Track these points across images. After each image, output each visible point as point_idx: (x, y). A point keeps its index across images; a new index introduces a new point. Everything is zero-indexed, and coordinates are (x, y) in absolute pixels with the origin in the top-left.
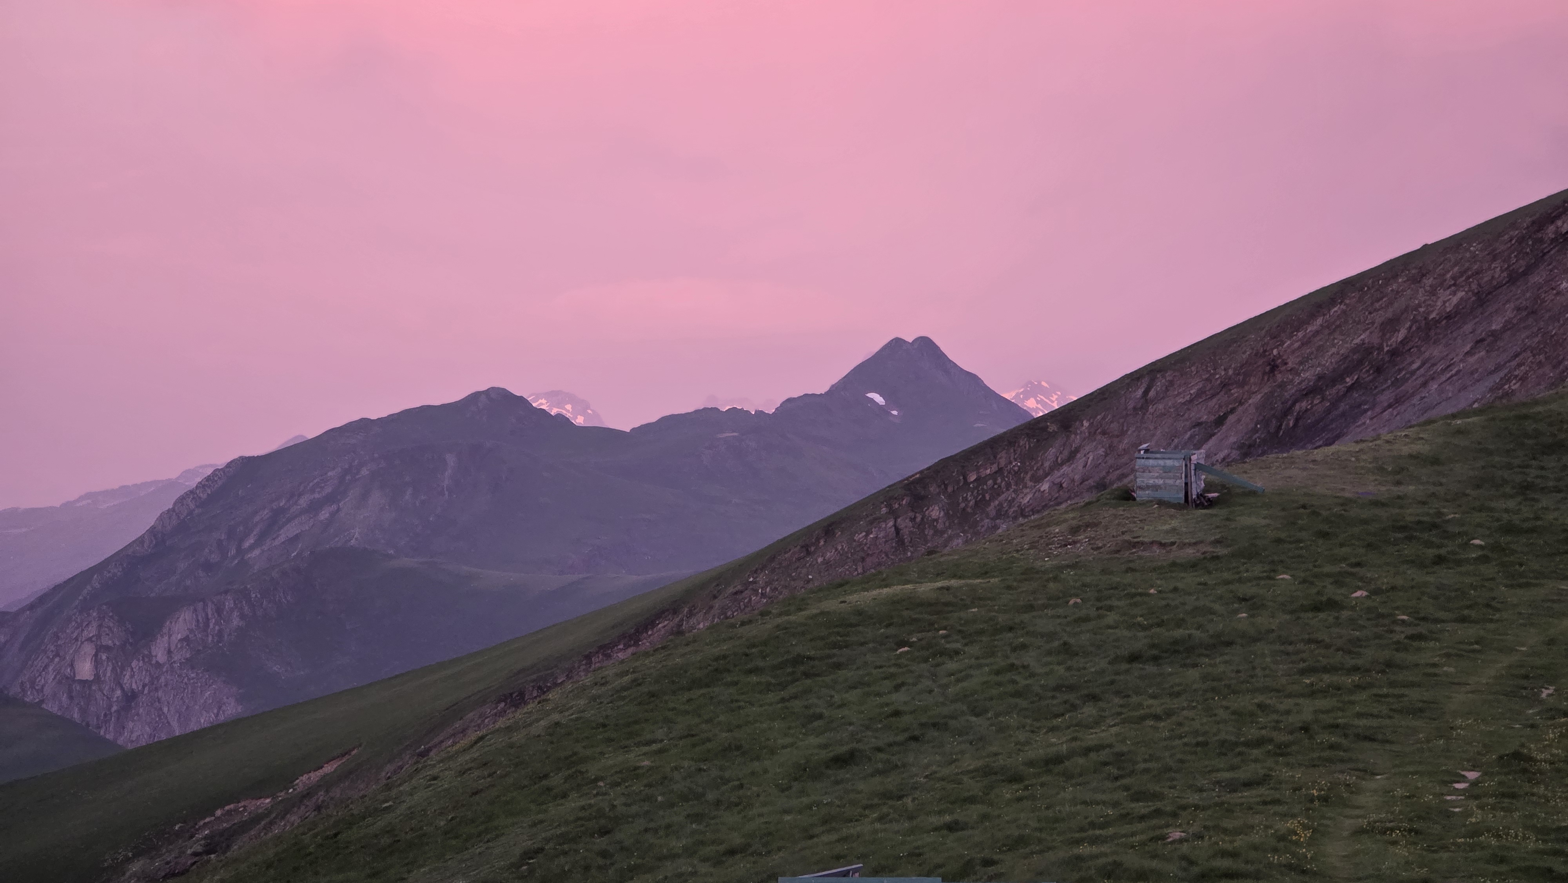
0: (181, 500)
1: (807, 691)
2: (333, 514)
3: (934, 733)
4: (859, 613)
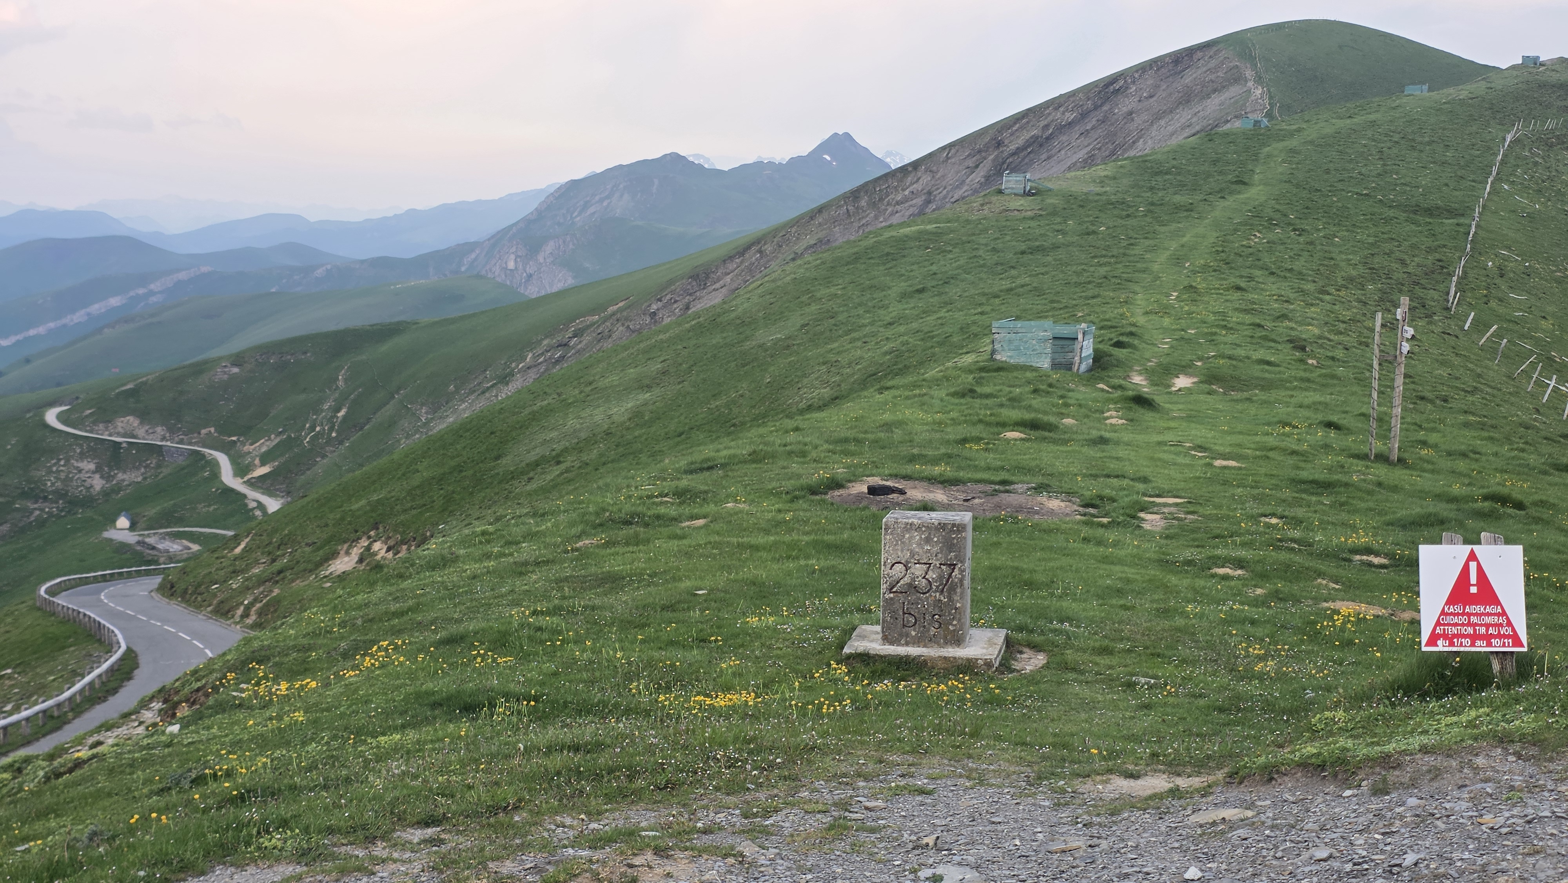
0: (548, 197)
1: (896, 266)
2: (609, 204)
3: (952, 281)
4: (907, 236)
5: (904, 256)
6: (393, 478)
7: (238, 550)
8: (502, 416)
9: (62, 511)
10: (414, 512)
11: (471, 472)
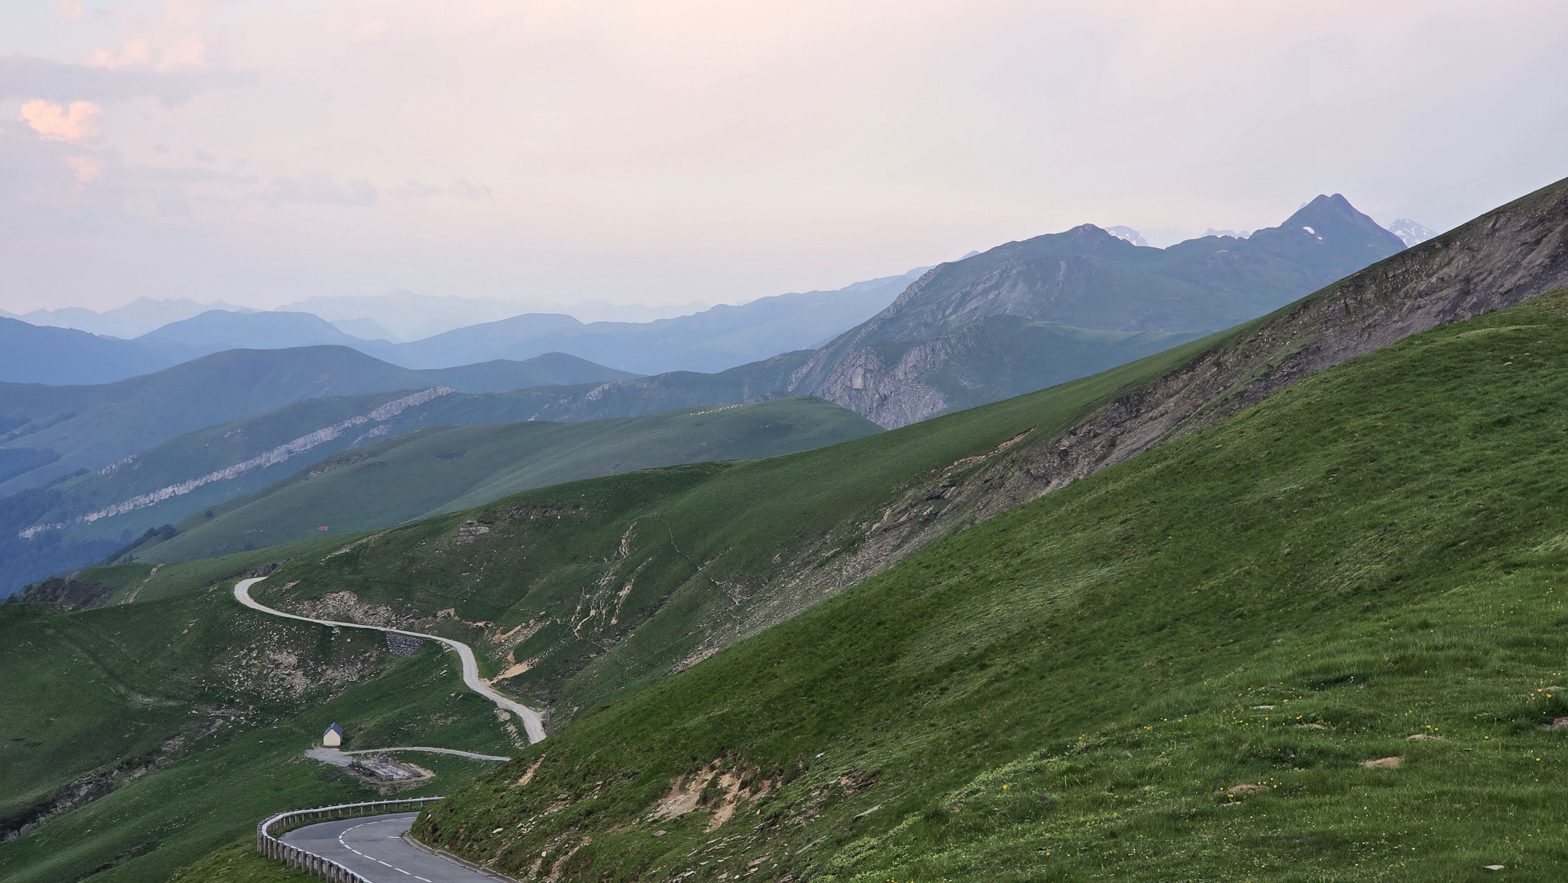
0: (911, 287)
2: (996, 296)
5: (1471, 372)
6: (741, 684)
7: (525, 780)
8: (892, 600)
9: (252, 720)
10: (775, 734)
11: (854, 679)
